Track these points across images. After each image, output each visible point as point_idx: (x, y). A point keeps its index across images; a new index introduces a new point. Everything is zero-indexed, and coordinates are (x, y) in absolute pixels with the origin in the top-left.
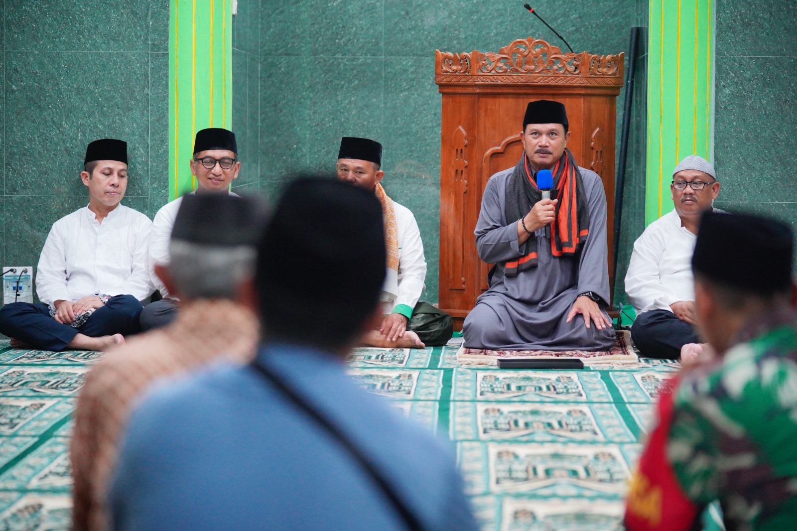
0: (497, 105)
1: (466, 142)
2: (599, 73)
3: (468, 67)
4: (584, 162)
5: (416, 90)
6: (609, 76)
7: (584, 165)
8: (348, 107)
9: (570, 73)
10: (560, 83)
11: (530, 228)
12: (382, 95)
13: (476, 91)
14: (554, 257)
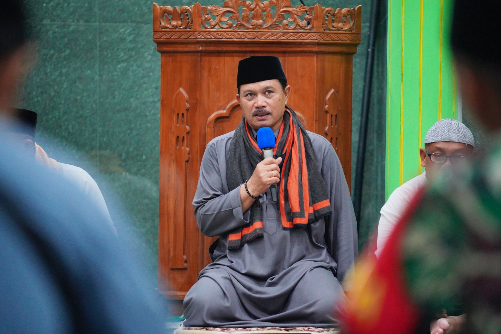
0: (221, 64)
1: (188, 105)
2: (333, 29)
3: (189, 22)
4: (317, 127)
5: (135, 61)
6: (344, 32)
7: (317, 130)
8: (58, 80)
9: (302, 28)
10: (291, 39)
11: (253, 192)
12: (97, 66)
13: (198, 49)
14: (285, 229)
